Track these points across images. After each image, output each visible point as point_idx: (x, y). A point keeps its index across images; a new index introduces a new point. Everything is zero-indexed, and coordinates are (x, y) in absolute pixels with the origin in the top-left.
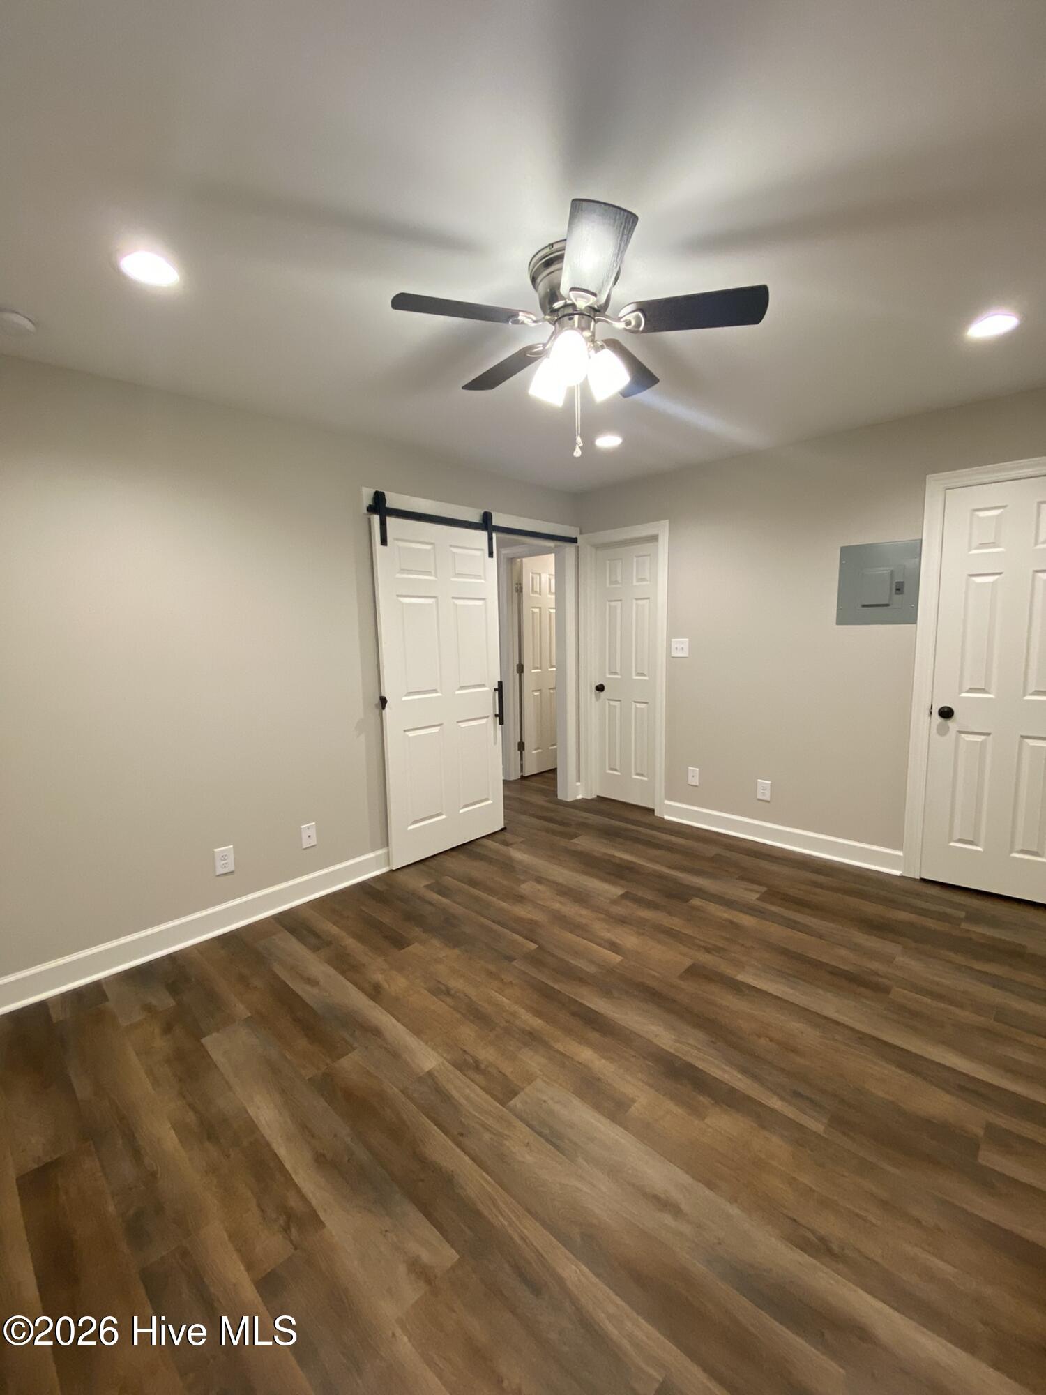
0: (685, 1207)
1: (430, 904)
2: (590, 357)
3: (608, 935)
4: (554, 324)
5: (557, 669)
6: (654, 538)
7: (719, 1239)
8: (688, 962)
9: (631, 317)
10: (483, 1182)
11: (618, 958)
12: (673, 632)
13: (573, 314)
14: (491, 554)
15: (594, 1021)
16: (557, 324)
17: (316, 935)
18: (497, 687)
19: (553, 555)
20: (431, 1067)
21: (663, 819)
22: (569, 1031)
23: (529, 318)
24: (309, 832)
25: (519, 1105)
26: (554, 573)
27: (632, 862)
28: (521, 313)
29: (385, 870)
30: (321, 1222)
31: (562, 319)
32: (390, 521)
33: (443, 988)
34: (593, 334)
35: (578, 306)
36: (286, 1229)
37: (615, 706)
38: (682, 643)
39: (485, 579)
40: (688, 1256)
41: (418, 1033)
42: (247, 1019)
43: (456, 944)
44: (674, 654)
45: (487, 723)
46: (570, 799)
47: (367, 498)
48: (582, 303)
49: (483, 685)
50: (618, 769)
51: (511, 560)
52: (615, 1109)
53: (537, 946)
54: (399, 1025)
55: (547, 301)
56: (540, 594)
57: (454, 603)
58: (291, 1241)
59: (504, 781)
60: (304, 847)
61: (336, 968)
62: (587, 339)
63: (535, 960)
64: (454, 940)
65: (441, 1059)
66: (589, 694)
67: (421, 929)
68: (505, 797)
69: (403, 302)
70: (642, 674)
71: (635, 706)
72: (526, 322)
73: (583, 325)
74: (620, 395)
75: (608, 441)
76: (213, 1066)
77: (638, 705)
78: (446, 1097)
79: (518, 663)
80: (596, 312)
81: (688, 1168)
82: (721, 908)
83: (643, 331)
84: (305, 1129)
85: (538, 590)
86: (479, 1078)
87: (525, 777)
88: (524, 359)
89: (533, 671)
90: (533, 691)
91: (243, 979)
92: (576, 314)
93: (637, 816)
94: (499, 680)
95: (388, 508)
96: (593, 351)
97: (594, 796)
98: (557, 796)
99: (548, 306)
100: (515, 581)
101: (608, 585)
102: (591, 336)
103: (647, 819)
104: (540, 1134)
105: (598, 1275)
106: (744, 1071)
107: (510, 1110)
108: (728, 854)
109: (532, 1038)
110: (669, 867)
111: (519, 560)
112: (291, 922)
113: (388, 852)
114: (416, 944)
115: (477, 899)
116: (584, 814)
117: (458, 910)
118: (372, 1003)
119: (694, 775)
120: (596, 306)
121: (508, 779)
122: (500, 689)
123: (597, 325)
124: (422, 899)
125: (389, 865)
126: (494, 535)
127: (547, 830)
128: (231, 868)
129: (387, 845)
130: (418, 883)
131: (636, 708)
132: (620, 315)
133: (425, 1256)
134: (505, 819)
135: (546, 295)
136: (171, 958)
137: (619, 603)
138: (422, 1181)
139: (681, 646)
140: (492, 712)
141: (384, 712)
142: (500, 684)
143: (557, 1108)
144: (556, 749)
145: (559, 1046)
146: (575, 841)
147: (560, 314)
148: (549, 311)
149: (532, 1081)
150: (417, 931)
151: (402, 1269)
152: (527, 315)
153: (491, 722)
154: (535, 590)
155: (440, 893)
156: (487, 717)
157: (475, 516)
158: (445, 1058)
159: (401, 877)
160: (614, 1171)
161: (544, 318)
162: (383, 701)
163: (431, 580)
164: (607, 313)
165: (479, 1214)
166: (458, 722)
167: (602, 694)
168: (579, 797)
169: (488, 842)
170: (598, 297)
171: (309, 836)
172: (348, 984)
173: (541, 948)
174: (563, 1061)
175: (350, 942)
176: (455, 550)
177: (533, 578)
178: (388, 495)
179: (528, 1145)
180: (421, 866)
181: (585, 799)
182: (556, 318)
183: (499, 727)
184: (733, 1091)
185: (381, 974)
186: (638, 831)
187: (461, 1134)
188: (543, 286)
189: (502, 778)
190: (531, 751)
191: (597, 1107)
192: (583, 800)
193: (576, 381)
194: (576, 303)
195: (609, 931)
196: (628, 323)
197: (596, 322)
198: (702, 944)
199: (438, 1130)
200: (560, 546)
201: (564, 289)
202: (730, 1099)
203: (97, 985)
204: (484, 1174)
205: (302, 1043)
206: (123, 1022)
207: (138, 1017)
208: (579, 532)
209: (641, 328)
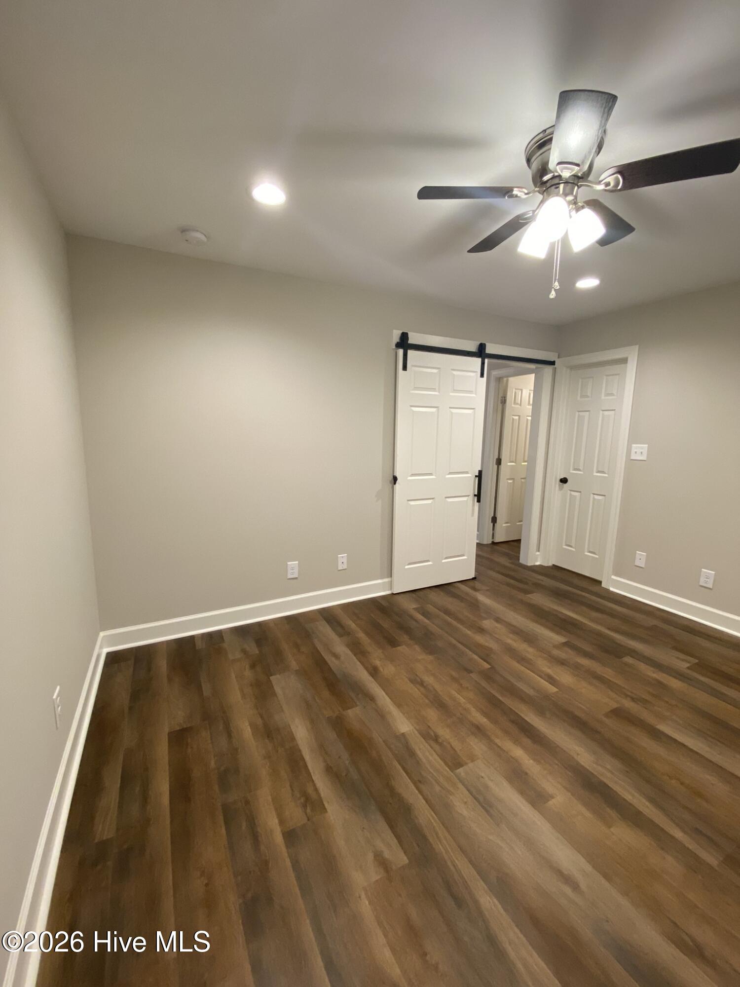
0: (583, 886)
1: (416, 621)
2: (571, 217)
3: (549, 671)
4: (543, 194)
5: (528, 463)
6: (624, 361)
7: (607, 918)
8: (615, 705)
9: (611, 180)
10: (431, 819)
11: (555, 690)
12: (634, 438)
13: (559, 184)
14: (482, 375)
15: (527, 730)
16: (545, 193)
17: (342, 627)
18: (477, 474)
19: (534, 375)
20: (405, 731)
21: (609, 590)
22: (506, 732)
23: (522, 192)
24: (343, 559)
25: (463, 774)
26: (533, 389)
27: (576, 620)
28: (515, 189)
29: (388, 592)
30: (325, 809)
31: (549, 189)
32: (411, 353)
33: (419, 680)
34: (576, 197)
35: (563, 177)
36: (304, 806)
37: (575, 497)
38: (642, 448)
39: (476, 394)
40: (579, 921)
41: (399, 706)
42: (296, 671)
43: (431, 653)
44: (633, 458)
45: (467, 500)
46: (530, 564)
47: (396, 337)
48: (566, 174)
49: (467, 473)
50: (574, 546)
51: (499, 379)
52: (538, 799)
53: (490, 667)
54: (386, 697)
55: (539, 175)
56: (520, 405)
57: (450, 411)
58: (306, 814)
59: (477, 544)
60: (339, 569)
61: (351, 650)
62: (569, 203)
63: (488, 676)
64: (430, 649)
65: (412, 728)
66: (553, 484)
67: (409, 637)
68: (478, 556)
69: (427, 193)
70: (603, 472)
71: (594, 497)
72: (519, 195)
73: (568, 191)
74: (598, 245)
75: (588, 283)
76: (274, 694)
77: (596, 497)
78: (412, 754)
79: (497, 457)
80: (579, 180)
81: (591, 858)
82: (652, 669)
83: (620, 190)
84: (322, 748)
85: (519, 402)
86: (437, 747)
87: (495, 543)
88: (517, 225)
89: (509, 464)
90: (508, 479)
91: (297, 646)
92: (562, 183)
93: (584, 584)
94: (480, 469)
95: (410, 344)
96: (574, 212)
97: (550, 564)
98: (519, 560)
99: (539, 180)
100: (501, 395)
101: (579, 398)
102: (573, 200)
103: (595, 588)
104: (475, 798)
105: (505, 910)
106: (652, 800)
107: (455, 774)
108: (665, 627)
109: (478, 730)
110: (609, 629)
111: (505, 379)
112: (327, 615)
113: (391, 581)
114: (404, 646)
115: (449, 624)
116: (540, 577)
117: (433, 628)
118: (371, 678)
119: (641, 559)
120: (580, 175)
121: (481, 543)
122: (480, 476)
123: (580, 189)
124: (411, 617)
125: (391, 589)
126: (486, 361)
127: (508, 585)
128: (296, 576)
129: (391, 576)
130: (410, 606)
131: (594, 498)
132: (600, 179)
133: (387, 854)
134: (475, 571)
135: (538, 170)
136: (259, 624)
137: (588, 413)
138: (391, 804)
139: (640, 451)
140: (472, 492)
141: (395, 486)
142: (480, 472)
143: (491, 784)
144: (521, 525)
145: (497, 741)
146: (529, 596)
147: (548, 185)
148: (539, 184)
149: (474, 761)
150: (406, 638)
151: (370, 856)
152: (521, 190)
153: (470, 500)
154: (517, 402)
155: (423, 614)
156: (468, 496)
157: (472, 347)
158: (415, 728)
159: (399, 599)
160: (530, 843)
161: (534, 190)
162: (395, 479)
163: (435, 395)
164: (589, 179)
165: (424, 838)
166: (446, 498)
167: (565, 485)
168: (538, 563)
169: (459, 585)
170: (581, 166)
171: (343, 563)
172: (358, 663)
173: (493, 668)
174: (500, 753)
175: (361, 635)
176: (455, 373)
177: (515, 393)
178: (410, 335)
179: (466, 803)
180: (411, 594)
181: (542, 566)
182: (545, 189)
183: (477, 504)
184: (639, 813)
185: (380, 661)
186: (584, 597)
187: (420, 782)
188: (535, 164)
189: (476, 541)
190: (501, 523)
191: (522, 793)
192: (540, 566)
193: (557, 237)
194: (561, 174)
195: (549, 668)
196: (608, 184)
197: (579, 187)
198: (629, 694)
199: (405, 775)
200: (540, 368)
201: (552, 165)
202: (635, 818)
203: (220, 632)
204: (433, 813)
205: (326, 693)
206: (231, 657)
207: (238, 655)
208: (557, 357)
209: (619, 188)
